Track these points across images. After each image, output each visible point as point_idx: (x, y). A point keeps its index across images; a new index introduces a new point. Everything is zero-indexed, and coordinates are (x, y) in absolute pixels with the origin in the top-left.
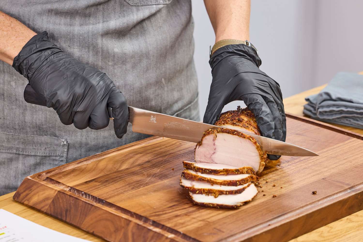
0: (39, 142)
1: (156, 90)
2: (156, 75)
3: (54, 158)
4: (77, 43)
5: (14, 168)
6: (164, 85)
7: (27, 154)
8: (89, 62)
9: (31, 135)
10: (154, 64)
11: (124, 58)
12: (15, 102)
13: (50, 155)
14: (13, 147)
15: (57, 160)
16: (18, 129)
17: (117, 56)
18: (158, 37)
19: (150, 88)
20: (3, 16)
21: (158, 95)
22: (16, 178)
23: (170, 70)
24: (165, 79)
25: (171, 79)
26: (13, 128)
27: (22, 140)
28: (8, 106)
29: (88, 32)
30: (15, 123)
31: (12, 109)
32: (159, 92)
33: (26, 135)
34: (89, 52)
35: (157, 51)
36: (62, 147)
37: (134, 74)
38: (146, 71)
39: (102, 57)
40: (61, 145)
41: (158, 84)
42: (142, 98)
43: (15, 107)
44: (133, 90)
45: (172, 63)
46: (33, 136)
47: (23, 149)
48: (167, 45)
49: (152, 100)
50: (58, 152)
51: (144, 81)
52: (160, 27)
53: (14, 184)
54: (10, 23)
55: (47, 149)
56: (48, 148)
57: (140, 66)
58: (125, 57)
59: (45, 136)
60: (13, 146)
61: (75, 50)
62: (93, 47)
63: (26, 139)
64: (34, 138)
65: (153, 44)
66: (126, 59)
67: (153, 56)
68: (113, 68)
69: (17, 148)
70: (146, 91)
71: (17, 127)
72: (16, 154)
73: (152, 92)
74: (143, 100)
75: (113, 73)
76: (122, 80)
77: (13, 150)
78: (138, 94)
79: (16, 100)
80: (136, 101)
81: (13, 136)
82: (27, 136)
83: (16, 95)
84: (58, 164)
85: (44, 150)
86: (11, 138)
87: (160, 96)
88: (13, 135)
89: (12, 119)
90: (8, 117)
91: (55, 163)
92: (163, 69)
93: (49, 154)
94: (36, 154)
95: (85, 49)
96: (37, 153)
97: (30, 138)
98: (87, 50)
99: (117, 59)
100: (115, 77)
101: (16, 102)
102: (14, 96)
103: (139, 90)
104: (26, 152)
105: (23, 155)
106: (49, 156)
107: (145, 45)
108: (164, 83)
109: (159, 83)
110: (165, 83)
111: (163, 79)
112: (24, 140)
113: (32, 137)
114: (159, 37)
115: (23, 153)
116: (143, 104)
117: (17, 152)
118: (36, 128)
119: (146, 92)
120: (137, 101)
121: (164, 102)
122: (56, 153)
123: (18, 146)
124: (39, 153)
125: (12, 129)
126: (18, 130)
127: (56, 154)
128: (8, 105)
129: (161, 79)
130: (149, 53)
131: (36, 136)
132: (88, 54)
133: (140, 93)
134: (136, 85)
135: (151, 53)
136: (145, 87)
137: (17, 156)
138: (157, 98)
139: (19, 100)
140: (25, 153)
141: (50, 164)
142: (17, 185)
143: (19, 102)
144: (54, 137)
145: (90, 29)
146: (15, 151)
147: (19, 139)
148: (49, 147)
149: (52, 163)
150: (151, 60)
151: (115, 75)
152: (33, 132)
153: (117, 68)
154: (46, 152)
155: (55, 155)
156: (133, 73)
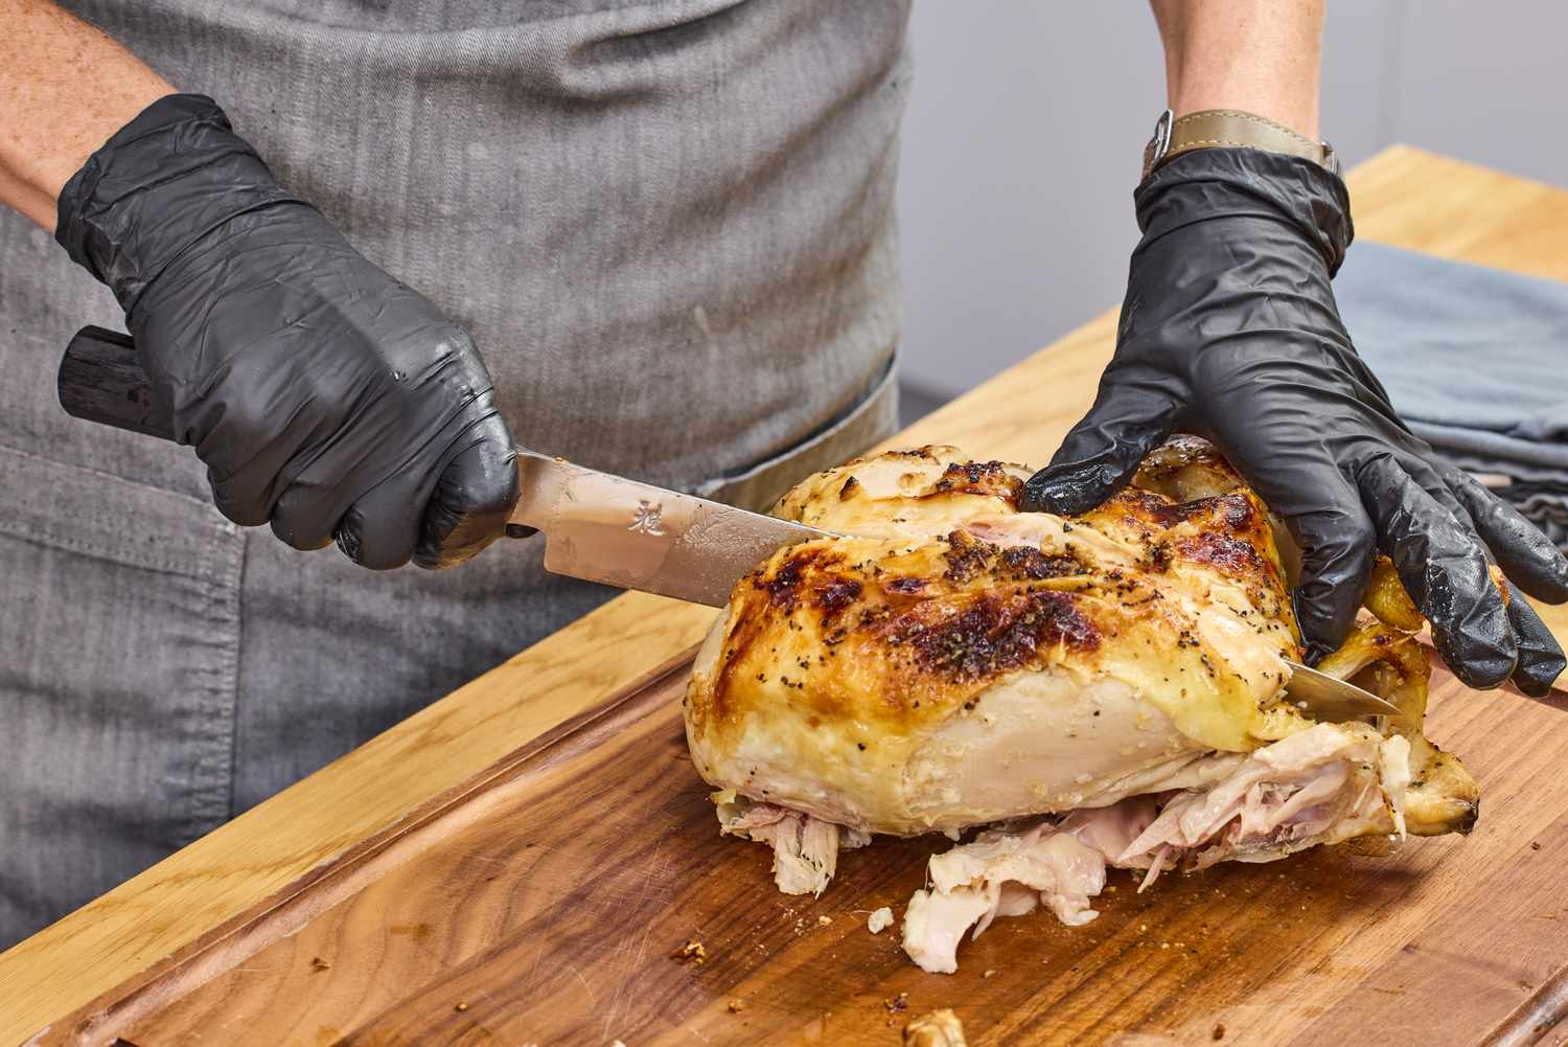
0: (126, 507)
1: (657, 355)
2: (664, 288)
3: (188, 583)
4: (306, 102)
5: (19, 603)
6: (703, 335)
7: (74, 547)
8: (351, 190)
9: (97, 470)
10: (659, 238)
11: (512, 194)
12: (41, 318)
13: (171, 566)
14: (17, 512)
15: (198, 596)
16: (46, 436)
17: (481, 176)
18: (696, 128)
19: (627, 342)
20: (50, 13)
21: (669, 377)
22: (21, 646)
23: (740, 275)
24: (711, 312)
25: (745, 314)
26: (25, 428)
27: (57, 488)
28: (14, 331)
29: (359, 62)
30: (32, 411)
31: (29, 346)
32: (679, 362)
33: (75, 468)
34: (354, 150)
35: (680, 185)
36: (218, 546)
37: (554, 271)
38: (616, 263)
39: (409, 176)
40: (217, 534)
41: (670, 330)
42: (584, 377)
43: (41, 341)
44: (542, 338)
45: (754, 245)
46: (104, 479)
47: (57, 525)
48: (739, 168)
49: (638, 393)
50: (203, 563)
51: (596, 306)
52: (716, 83)
53: (13, 668)
54: (77, 48)
55: (157, 541)
56: (159, 537)
57: (585, 242)
58: (516, 189)
59: (154, 489)
60: (20, 506)
61: (295, 129)
62: (373, 125)
63: (74, 483)
64: (106, 486)
65: (663, 154)
66: (518, 195)
67: (659, 205)
68: (460, 232)
69: (37, 518)
70: (607, 353)
71: (40, 428)
72: (29, 542)
73: (635, 361)
74: (586, 388)
75: (457, 253)
76: (492, 287)
77: (17, 523)
78: (567, 362)
79: (47, 310)
80: (552, 389)
81: (25, 463)
82: (80, 473)
83: (43, 290)
84: (204, 611)
85: (145, 544)
86: (13, 472)
87: (678, 380)
88: (22, 457)
89: (22, 390)
90: (7, 381)
91: (190, 607)
92: (703, 269)
93: (167, 564)
94: (114, 557)
95: (339, 132)
96: (118, 553)
97: (92, 486)
98: (345, 138)
99: (480, 192)
100: (462, 269)
101: (45, 317)
102: (38, 291)
103: (570, 341)
104: (71, 541)
105: (57, 549)
106: (168, 574)
107: (621, 149)
108: (705, 327)
109: (679, 327)
110: (713, 329)
111: (699, 311)
112: (67, 486)
113: (99, 479)
114: (701, 127)
115: (58, 544)
116: (590, 405)
117: (36, 537)
118: (114, 445)
119: (605, 358)
120: (556, 390)
121: (702, 411)
122: (197, 566)
123: (38, 512)
124: (122, 554)
125: (21, 432)
126: (44, 441)
127: (196, 571)
128: (14, 327)
129: (691, 309)
130: (636, 188)
131: (117, 482)
132: (351, 154)
133: (576, 358)
134: (558, 318)
135: (648, 189)
136: (603, 335)
137: (34, 549)
138: (663, 387)
139: (56, 313)
140: (64, 545)
141: (173, 607)
142: (26, 676)
143: (57, 322)
144: (189, 498)
145: (370, 50)
146: (24, 530)
147: (46, 480)
148: (167, 538)
149: (180, 604)
150: (646, 222)
151: (462, 263)
152: (104, 461)
153: (478, 232)
154: (151, 555)
155: (191, 571)
156: (551, 265)
